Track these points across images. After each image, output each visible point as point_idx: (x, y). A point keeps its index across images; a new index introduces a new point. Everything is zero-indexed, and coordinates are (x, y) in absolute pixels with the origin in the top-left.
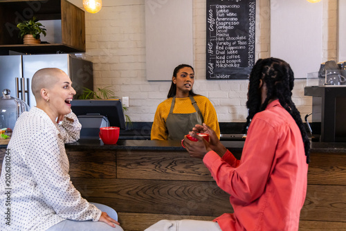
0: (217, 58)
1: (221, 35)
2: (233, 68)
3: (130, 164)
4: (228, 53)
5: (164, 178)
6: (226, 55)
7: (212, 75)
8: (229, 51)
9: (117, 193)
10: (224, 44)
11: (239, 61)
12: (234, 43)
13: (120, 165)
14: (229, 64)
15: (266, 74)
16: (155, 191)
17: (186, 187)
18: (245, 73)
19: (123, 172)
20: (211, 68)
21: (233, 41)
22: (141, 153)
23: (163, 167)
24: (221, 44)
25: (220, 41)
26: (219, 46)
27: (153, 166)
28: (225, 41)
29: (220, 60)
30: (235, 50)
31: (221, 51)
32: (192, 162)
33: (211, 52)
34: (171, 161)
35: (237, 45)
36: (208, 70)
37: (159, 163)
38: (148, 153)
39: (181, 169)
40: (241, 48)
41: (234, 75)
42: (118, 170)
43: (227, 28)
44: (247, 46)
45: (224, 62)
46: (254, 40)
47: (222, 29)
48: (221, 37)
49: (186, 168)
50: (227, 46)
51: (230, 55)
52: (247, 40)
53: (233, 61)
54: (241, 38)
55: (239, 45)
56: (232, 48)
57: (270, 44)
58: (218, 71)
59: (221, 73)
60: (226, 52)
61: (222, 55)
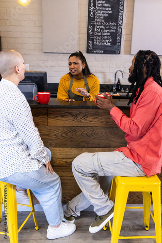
0: (95, 37)
1: (99, 20)
2: (106, 45)
3: (57, 117)
4: (103, 34)
5: (80, 126)
6: (102, 36)
7: (91, 50)
8: (104, 33)
9: (48, 135)
10: (101, 27)
11: (111, 40)
12: (108, 27)
13: (50, 117)
14: (103, 42)
15: (147, 61)
16: (74, 133)
17: (93, 131)
18: (114, 50)
19: (52, 122)
20: (91, 45)
21: (107, 26)
22: (64, 110)
23: (79, 118)
24: (98, 27)
25: (98, 25)
26: (97, 28)
27: (72, 118)
28: (101, 25)
29: (97, 39)
30: (108, 32)
31: (98, 32)
32: (98, 115)
33: (91, 32)
34: (84, 115)
35: (110, 29)
36: (88, 46)
37: (76, 116)
38: (69, 109)
39: (91, 120)
40: (112, 31)
41: (107, 50)
42: (49, 121)
43: (103, 15)
44: (116, 30)
45: (100, 41)
46: (122, 25)
47: (100, 16)
48: (99, 22)
49: (94, 119)
50: (103, 29)
51: (104, 36)
52: (116, 26)
53: (106, 41)
54: (113, 24)
55: (111, 29)
56: (106, 31)
57: (132, 29)
58: (96, 47)
59: (97, 49)
60: (102, 33)
61: (99, 36)
